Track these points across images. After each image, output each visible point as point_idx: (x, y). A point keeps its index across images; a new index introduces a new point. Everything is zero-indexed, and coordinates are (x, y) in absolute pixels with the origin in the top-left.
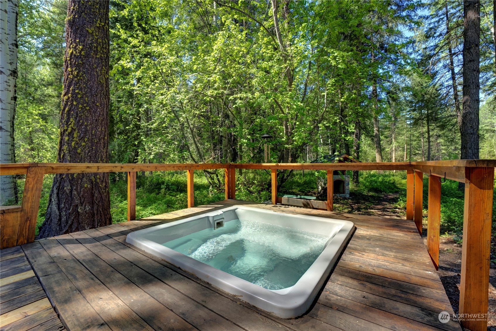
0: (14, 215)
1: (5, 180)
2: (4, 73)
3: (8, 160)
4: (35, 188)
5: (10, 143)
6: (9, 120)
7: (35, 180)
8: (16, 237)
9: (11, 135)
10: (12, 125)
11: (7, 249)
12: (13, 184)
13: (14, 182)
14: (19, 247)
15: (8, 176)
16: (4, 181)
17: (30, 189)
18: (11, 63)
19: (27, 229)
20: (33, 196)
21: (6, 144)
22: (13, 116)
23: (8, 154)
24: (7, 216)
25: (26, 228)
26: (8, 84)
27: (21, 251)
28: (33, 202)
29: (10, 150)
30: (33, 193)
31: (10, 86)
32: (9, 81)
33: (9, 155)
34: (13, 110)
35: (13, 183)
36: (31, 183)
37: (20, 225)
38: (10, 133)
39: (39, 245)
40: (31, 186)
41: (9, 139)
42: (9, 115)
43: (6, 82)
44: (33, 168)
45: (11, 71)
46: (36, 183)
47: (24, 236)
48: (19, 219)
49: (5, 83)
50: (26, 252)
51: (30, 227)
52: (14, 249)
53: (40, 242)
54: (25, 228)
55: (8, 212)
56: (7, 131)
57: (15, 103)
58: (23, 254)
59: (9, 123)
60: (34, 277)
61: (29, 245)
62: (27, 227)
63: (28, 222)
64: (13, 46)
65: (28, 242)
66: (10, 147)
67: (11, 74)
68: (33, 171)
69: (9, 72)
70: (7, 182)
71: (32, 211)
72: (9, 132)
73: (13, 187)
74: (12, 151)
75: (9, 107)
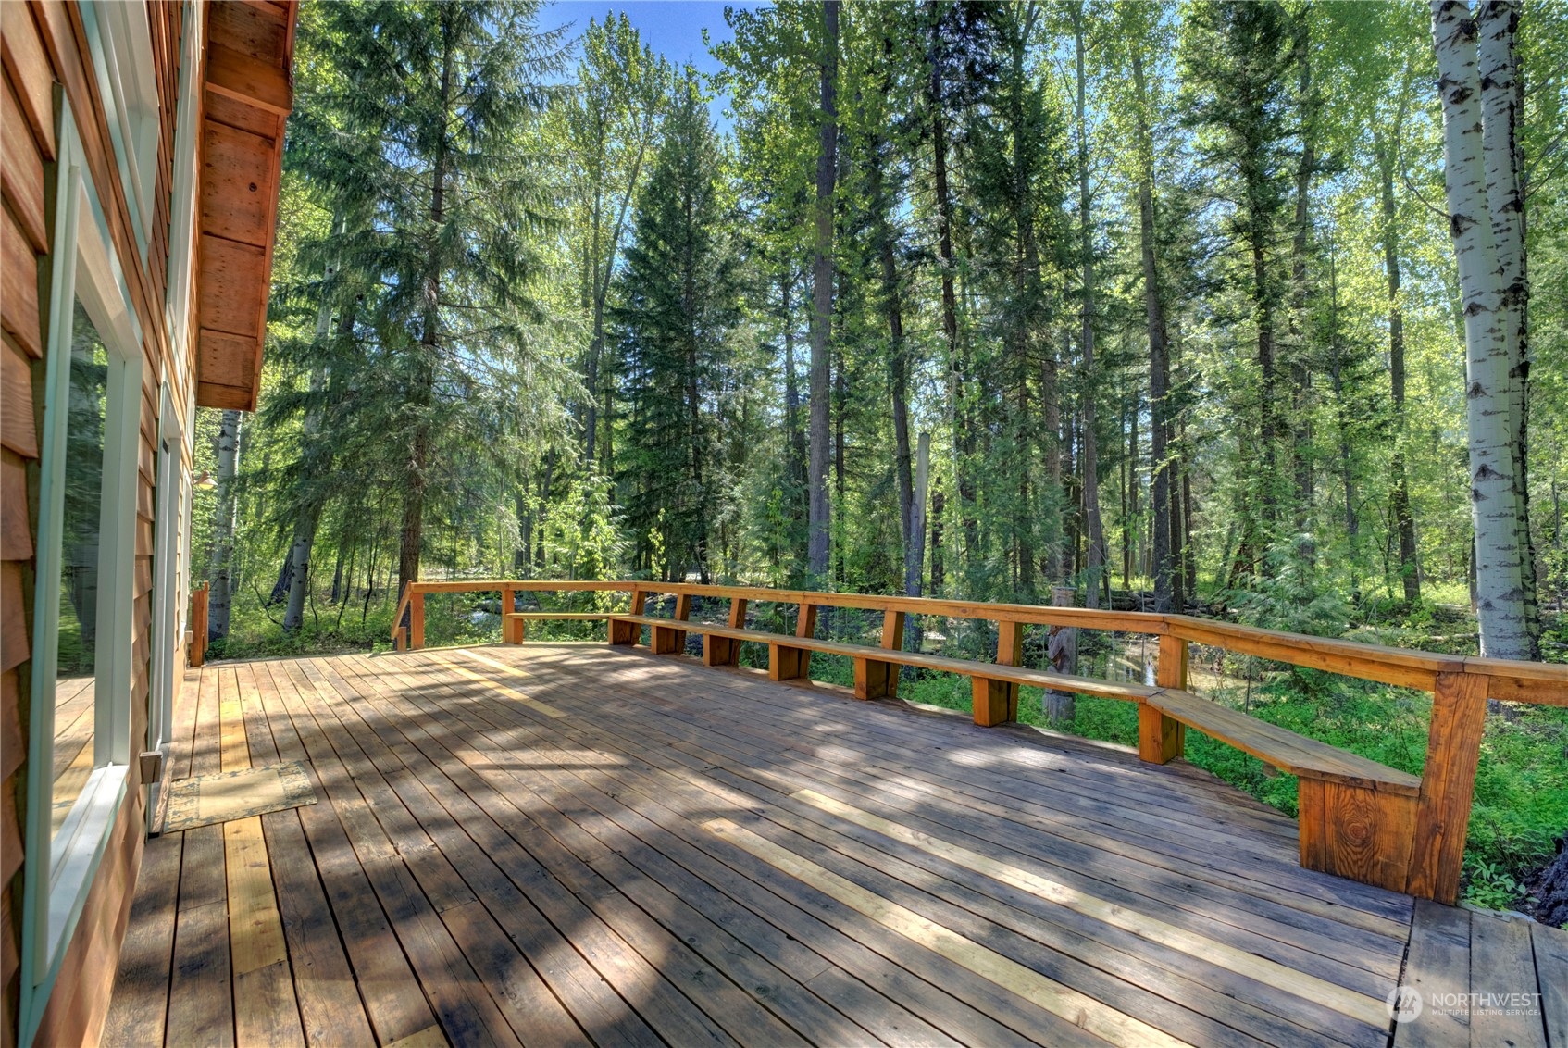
0: (1400, 803)
1: (1504, 624)
2: (1485, 309)
3: (1508, 565)
4: (1457, 740)
5: (1514, 511)
6: (1508, 440)
7: (1459, 714)
8: (1404, 869)
9: (1515, 486)
10: (1517, 454)
11: (1382, 892)
12: (1527, 640)
13: (1530, 634)
14: (1409, 901)
15: (1511, 615)
16: (1501, 630)
17: (1442, 741)
18: (1502, 271)
19: (1435, 859)
20: (1453, 765)
21: (1501, 515)
22: (1519, 426)
23: (1510, 548)
24: (1383, 802)
25: (1432, 855)
26: (1498, 335)
27: (1408, 918)
28: (1451, 781)
29: (1516, 533)
30: (1452, 754)
31: (1502, 339)
32: (1502, 326)
33: (1513, 548)
34: (1520, 407)
35: (1529, 638)
36: (1446, 722)
37: (1416, 839)
38: (1511, 482)
39: (1461, 929)
40: (1445, 731)
41: (1511, 499)
42: (1507, 425)
43: (1492, 330)
44: (1452, 679)
45: (1505, 292)
46: (1461, 724)
47: (1425, 876)
48: (1413, 819)
49: (1490, 336)
50: (1415, 930)
51: (1444, 855)
52: (1395, 901)
53: (1475, 917)
54: (1428, 851)
55: (1385, 792)
56: (1502, 477)
57: (1523, 383)
58: (1403, 933)
59: (1508, 450)
60: (1382, 1032)
61: (1438, 910)
62: (1436, 853)
63: (1439, 838)
64: (1507, 211)
65: (1438, 900)
66: (1513, 523)
67: (1505, 303)
68: (1449, 687)
69: (1498, 299)
70: (1510, 633)
71: (1450, 809)
72: (1509, 478)
73: (1528, 649)
74: (1523, 535)
75: (1504, 401)
